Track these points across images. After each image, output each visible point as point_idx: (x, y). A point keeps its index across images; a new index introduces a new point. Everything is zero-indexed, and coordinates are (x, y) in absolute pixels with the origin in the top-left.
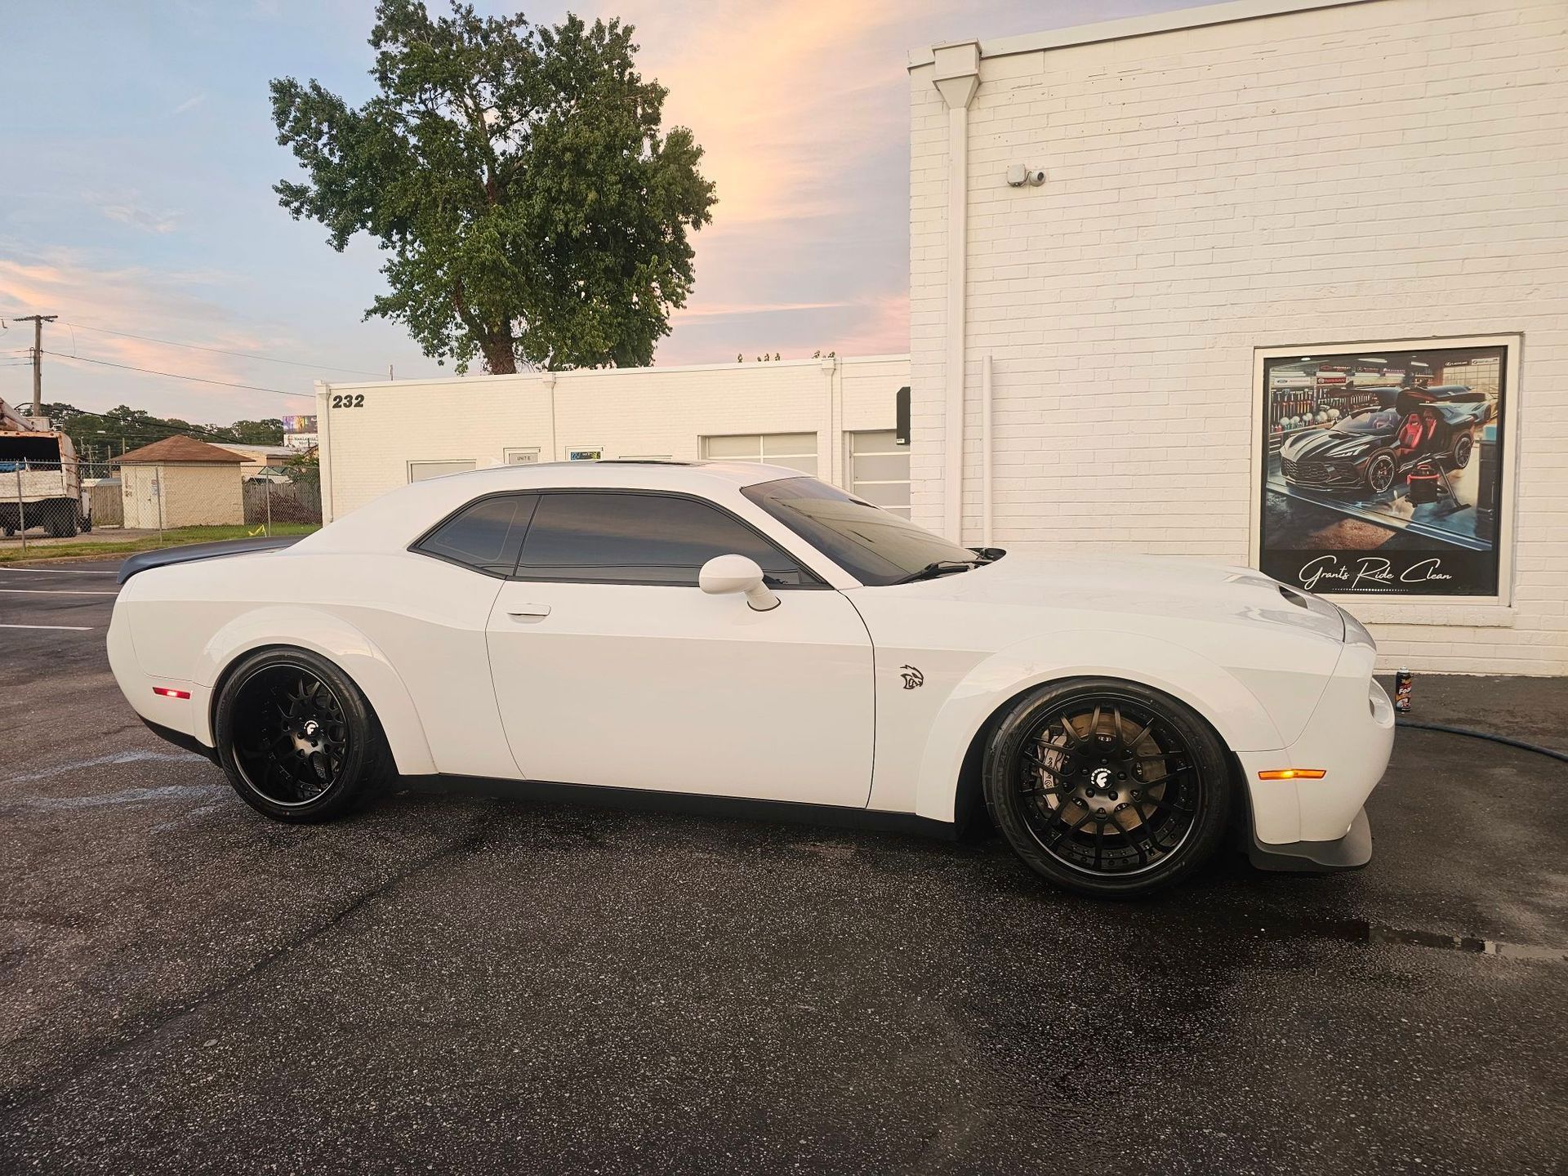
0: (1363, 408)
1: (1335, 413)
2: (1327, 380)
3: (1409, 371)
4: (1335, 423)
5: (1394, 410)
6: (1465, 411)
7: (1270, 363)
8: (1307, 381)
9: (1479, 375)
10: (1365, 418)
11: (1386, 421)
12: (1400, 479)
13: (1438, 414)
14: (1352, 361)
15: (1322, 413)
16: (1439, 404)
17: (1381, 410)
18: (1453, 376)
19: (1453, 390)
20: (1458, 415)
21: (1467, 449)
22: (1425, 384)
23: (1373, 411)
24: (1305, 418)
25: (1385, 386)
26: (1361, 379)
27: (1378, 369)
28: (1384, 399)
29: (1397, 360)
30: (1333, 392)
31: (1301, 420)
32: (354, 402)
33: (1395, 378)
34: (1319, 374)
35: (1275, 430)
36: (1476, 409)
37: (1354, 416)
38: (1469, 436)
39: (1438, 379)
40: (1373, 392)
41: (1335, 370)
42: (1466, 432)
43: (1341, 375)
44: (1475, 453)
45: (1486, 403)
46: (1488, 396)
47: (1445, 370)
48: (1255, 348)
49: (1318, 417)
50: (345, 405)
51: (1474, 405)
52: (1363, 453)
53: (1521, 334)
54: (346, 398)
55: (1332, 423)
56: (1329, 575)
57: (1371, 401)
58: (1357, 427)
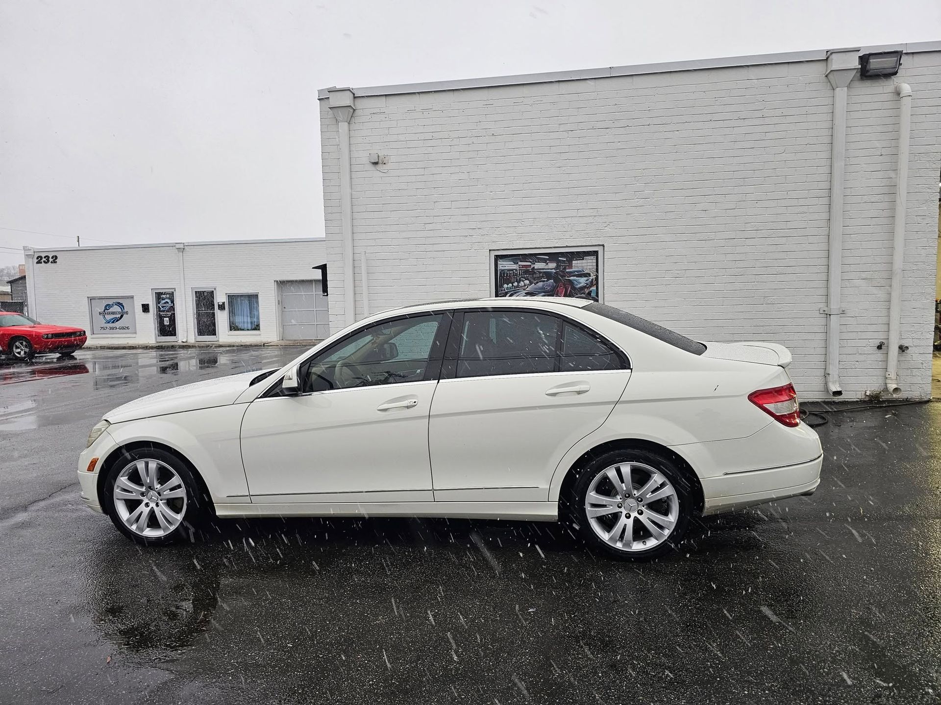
0: (539, 279)
1: (527, 282)
2: (523, 266)
3: (558, 262)
4: (527, 287)
5: (552, 281)
6: (583, 281)
7: (497, 258)
8: (515, 267)
9: (586, 264)
10: (540, 284)
11: (549, 286)
14: (535, 257)
15: (522, 282)
16: (572, 278)
17: (547, 281)
18: (577, 265)
19: (577, 272)
20: (580, 283)
22: (565, 269)
23: (544, 281)
24: (514, 284)
26: (538, 266)
27: (545, 261)
28: (548, 275)
29: (553, 257)
30: (526, 272)
31: (513, 285)
32: (51, 260)
33: (553, 265)
34: (520, 263)
35: (501, 291)
36: (587, 280)
37: (535, 284)
39: (571, 266)
40: (544, 272)
41: (527, 262)
43: (529, 264)
45: (591, 278)
46: (592, 274)
47: (574, 262)
48: (490, 250)
49: (520, 284)
50: (44, 262)
51: (586, 278)
53: (603, 246)
54: (45, 257)
55: (526, 287)
57: (543, 277)
58: (536, 289)
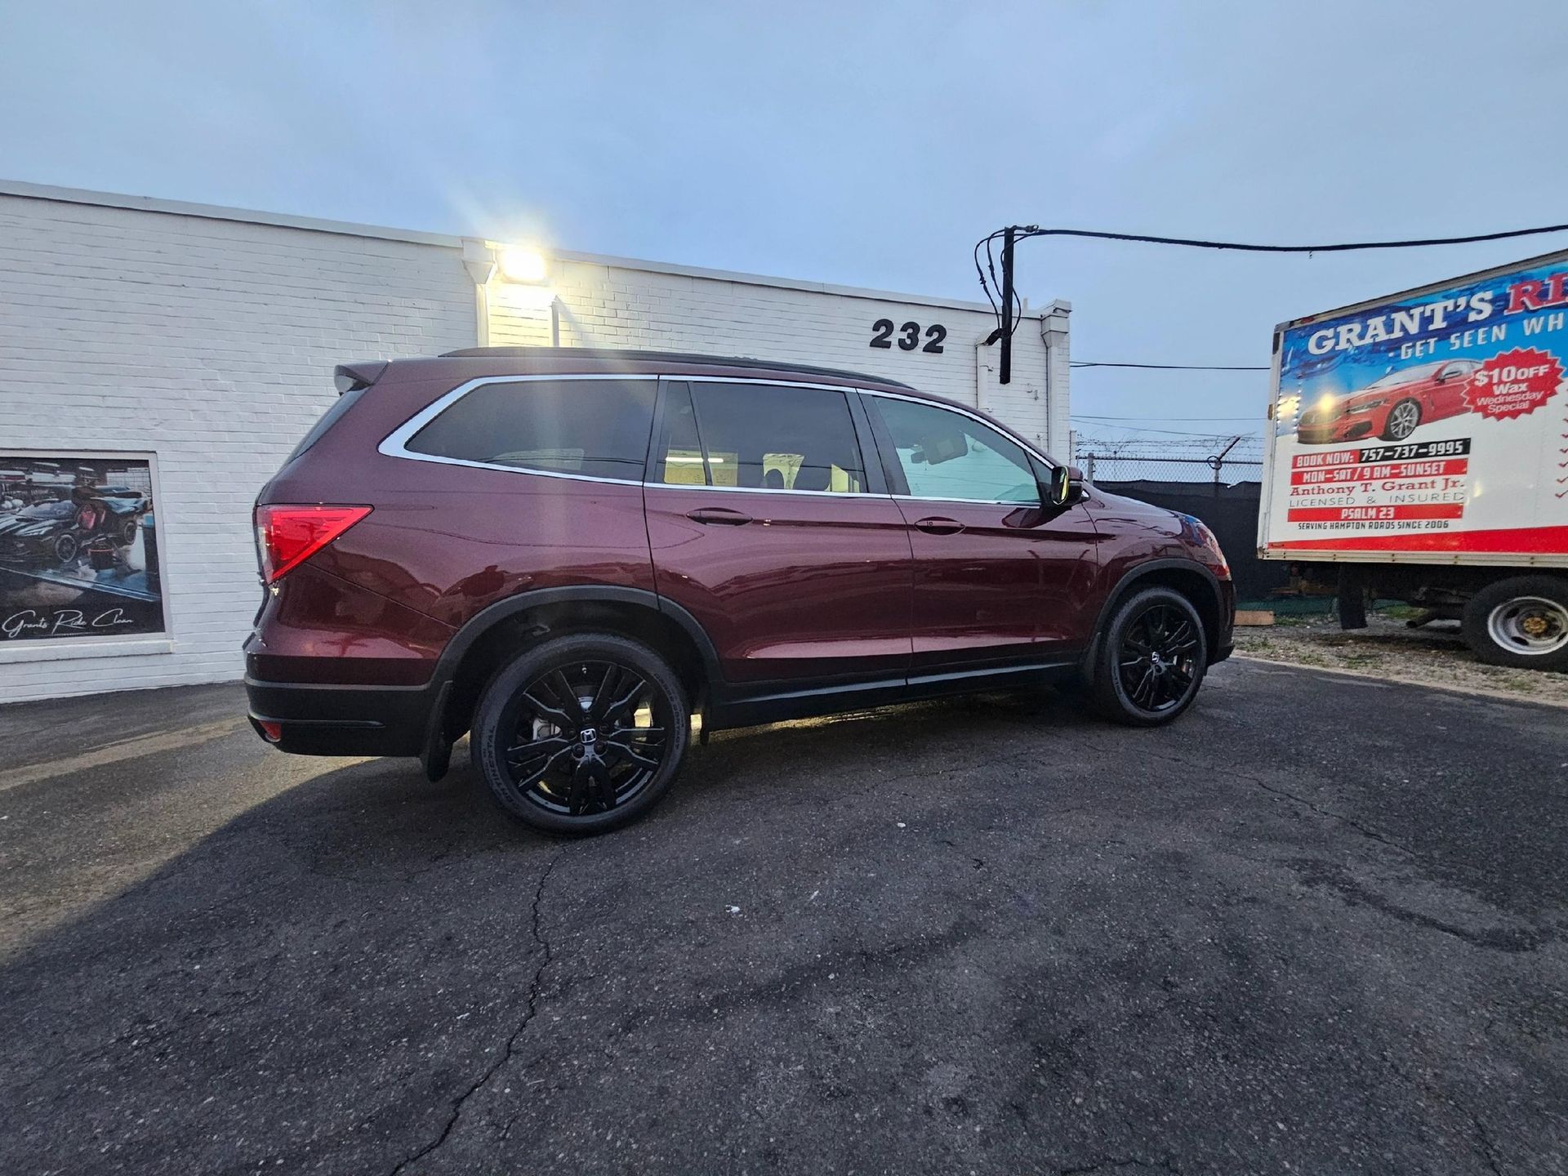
0: (43, 499)
1: (19, 502)
2: (8, 477)
3: (79, 474)
4: (20, 510)
5: (70, 502)
6: (128, 504)
9: (130, 479)
10: (46, 507)
11: (65, 509)
12: (82, 552)
13: (107, 506)
14: (30, 464)
15: (7, 502)
16: (106, 499)
17: (59, 501)
18: (114, 479)
19: (117, 489)
20: (123, 506)
21: (132, 530)
22: (93, 484)
23: (52, 502)
25: (60, 483)
26: (37, 477)
27: (52, 471)
28: (60, 493)
29: (68, 465)
30: (15, 487)
33: (67, 478)
36: (136, 503)
37: (36, 505)
38: (134, 522)
39: (103, 481)
40: (50, 488)
41: (16, 470)
42: (130, 519)
43: (21, 473)
44: (139, 533)
45: (143, 499)
46: (142, 494)
47: (109, 475)
51: (133, 500)
52: (46, 534)
53: (155, 453)
55: (17, 510)
56: (30, 626)
57: (51, 495)
58: (40, 513)
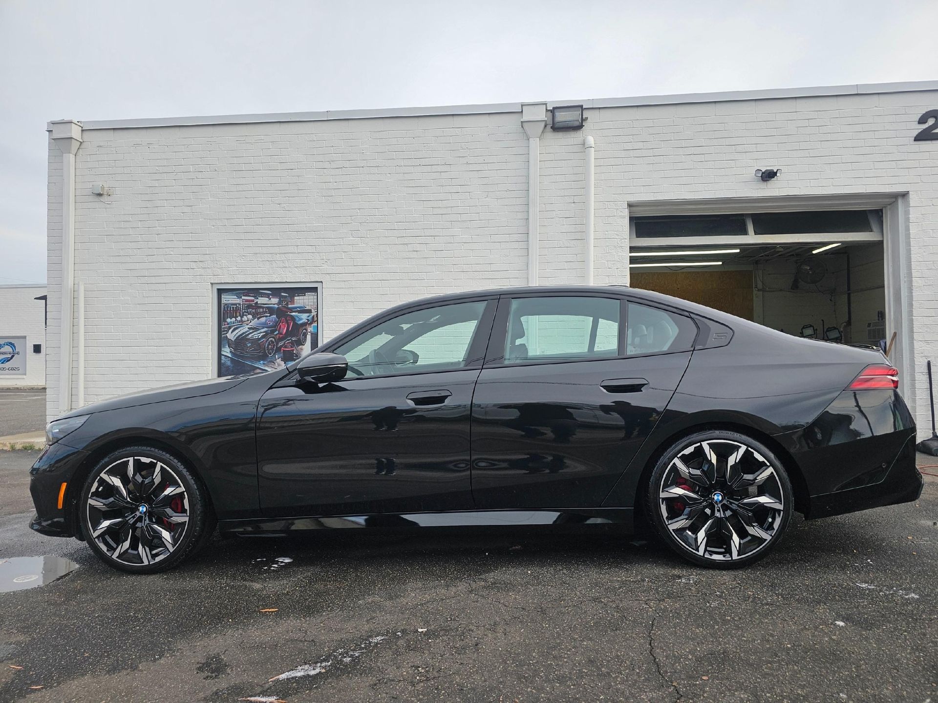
0: (262, 315)
1: (250, 317)
2: (247, 301)
3: (280, 297)
4: (250, 322)
5: (275, 316)
6: (304, 317)
7: (220, 292)
8: (238, 301)
9: (306, 301)
10: (263, 320)
11: (272, 321)
12: (278, 350)
13: (293, 318)
14: (256, 292)
15: (245, 317)
16: (293, 314)
17: (270, 316)
18: (298, 301)
19: (299, 307)
20: (301, 319)
21: (305, 335)
22: (287, 304)
23: (266, 316)
24: (237, 319)
25: (271, 304)
26: (261, 300)
27: (268, 296)
28: (271, 311)
29: (276, 292)
30: (249, 307)
31: (236, 320)
33: (275, 300)
34: (243, 297)
35: (225, 325)
36: (308, 317)
37: (258, 319)
38: (306, 330)
39: (293, 302)
40: (266, 307)
41: (250, 296)
42: (304, 328)
43: (253, 298)
44: (309, 337)
45: (313, 314)
46: (313, 311)
47: (296, 298)
48: (212, 284)
49: (243, 319)
51: (308, 314)
52: (263, 337)
53: (322, 282)
57: (266, 312)
58: (260, 324)
